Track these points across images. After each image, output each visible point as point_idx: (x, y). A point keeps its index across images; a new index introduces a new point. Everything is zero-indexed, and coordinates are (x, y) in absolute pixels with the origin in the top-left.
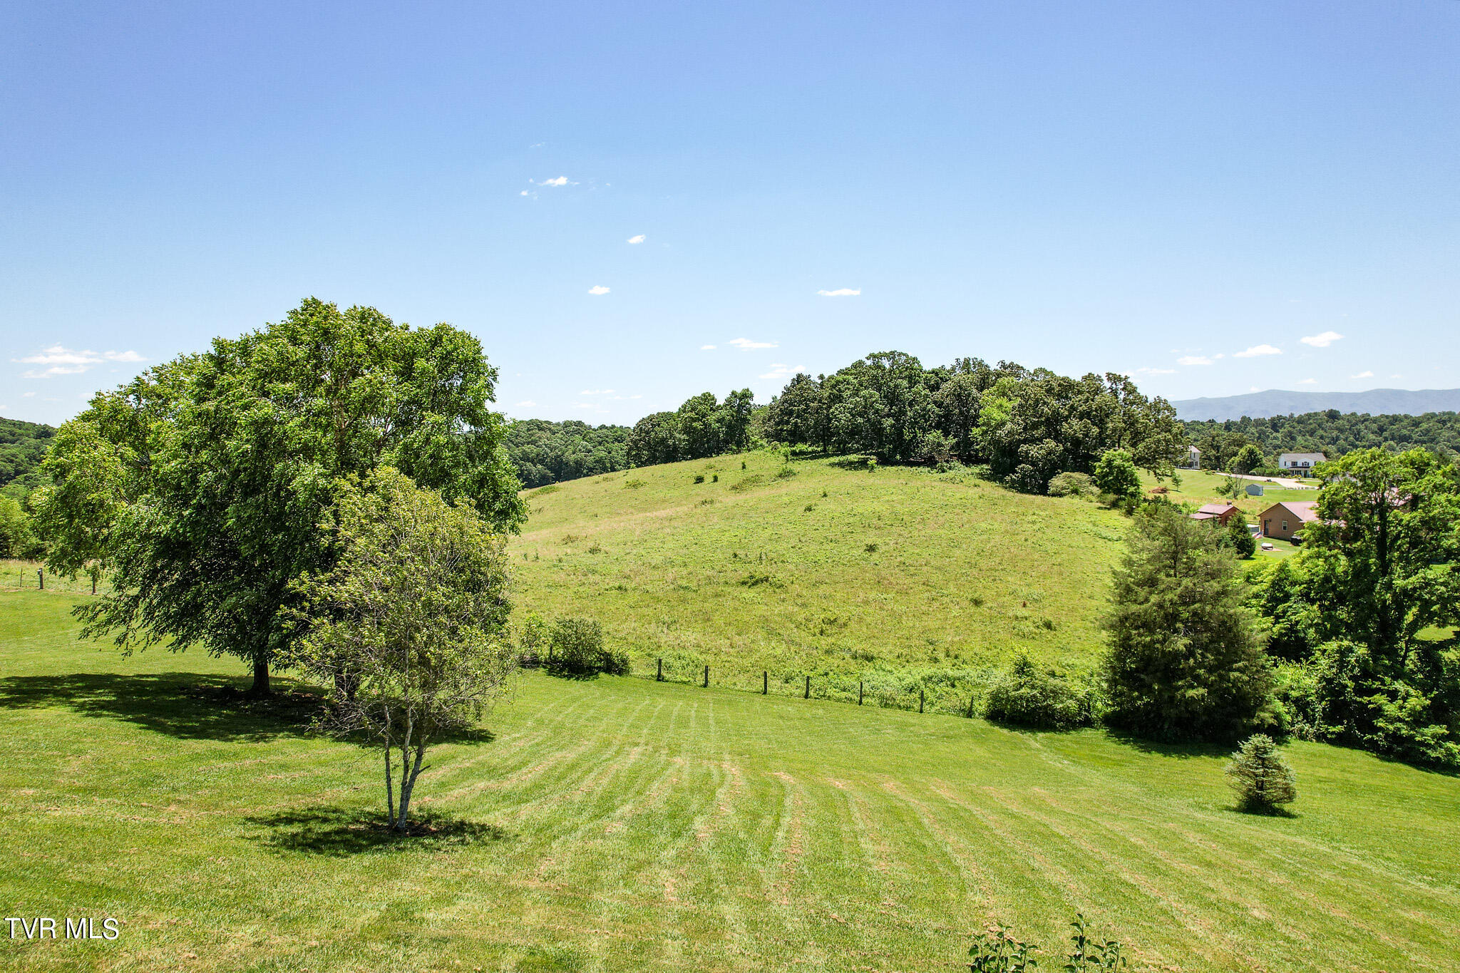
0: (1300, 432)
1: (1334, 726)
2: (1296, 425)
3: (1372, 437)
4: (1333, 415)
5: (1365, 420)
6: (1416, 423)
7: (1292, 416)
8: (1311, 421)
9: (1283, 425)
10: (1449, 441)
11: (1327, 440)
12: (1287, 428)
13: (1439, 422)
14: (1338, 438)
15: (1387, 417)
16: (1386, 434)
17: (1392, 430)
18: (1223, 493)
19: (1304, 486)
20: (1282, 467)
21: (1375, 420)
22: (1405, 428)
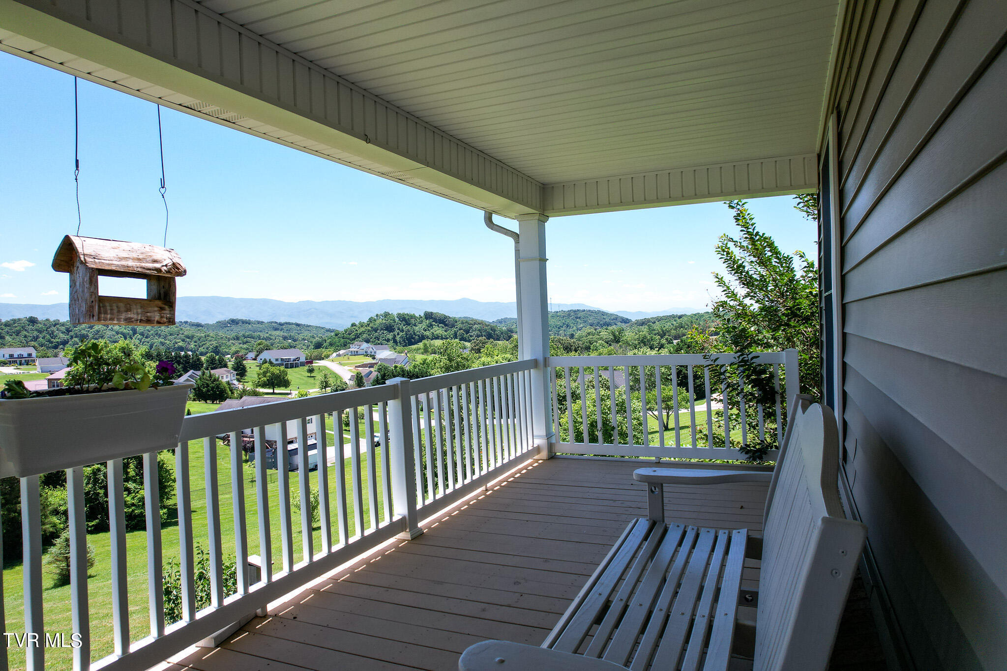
0: (8, 332)
1: (93, 522)
2: (4, 327)
3: (62, 335)
4: (33, 321)
5: (58, 324)
8: (16, 325)
10: (111, 338)
14: (38, 337)
16: (72, 333)
17: (75, 331)
19: (22, 372)
22: (84, 329)
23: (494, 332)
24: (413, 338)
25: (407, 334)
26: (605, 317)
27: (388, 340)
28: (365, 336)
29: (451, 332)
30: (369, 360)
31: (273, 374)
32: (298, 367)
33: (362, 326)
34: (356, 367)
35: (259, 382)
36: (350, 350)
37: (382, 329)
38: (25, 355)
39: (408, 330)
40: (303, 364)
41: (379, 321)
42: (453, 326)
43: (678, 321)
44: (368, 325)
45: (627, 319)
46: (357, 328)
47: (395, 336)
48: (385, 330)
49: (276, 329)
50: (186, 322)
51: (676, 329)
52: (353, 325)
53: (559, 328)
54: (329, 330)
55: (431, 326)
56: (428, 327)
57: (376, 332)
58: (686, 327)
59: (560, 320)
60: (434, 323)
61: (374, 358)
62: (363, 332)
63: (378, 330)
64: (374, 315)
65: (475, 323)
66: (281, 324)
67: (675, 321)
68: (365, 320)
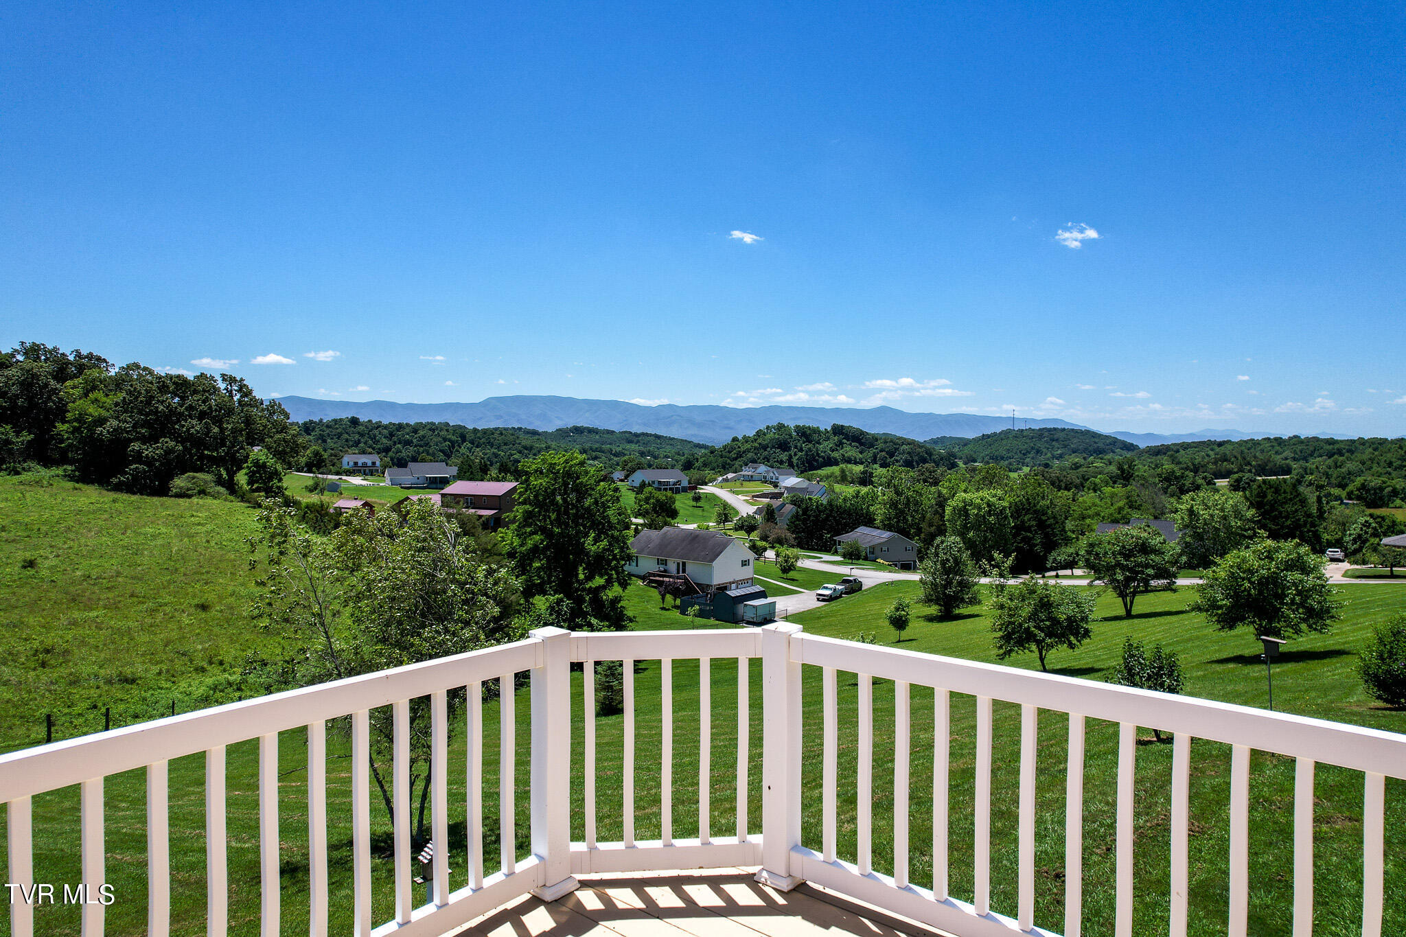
0: (330, 435)
2: (325, 429)
3: (385, 441)
4: (354, 421)
5: (379, 427)
6: (415, 429)
7: (321, 420)
8: (337, 426)
9: (314, 429)
11: (351, 443)
12: (317, 432)
13: (430, 430)
15: (394, 424)
16: (395, 439)
17: (398, 435)
18: (311, 491)
19: (369, 483)
20: (345, 467)
21: (386, 427)
22: (408, 434)
23: (930, 456)
24: (817, 461)
25: (807, 455)
26: (1097, 440)
27: (781, 462)
28: (750, 455)
29: (869, 454)
30: (769, 489)
31: (658, 501)
32: (679, 493)
33: (747, 442)
34: (753, 496)
35: (639, 510)
36: (742, 473)
37: (773, 447)
38: (370, 464)
39: (810, 449)
40: (685, 490)
41: (770, 436)
42: (872, 446)
43: (1217, 449)
44: (756, 440)
45: (1132, 445)
46: (740, 444)
47: (790, 457)
48: (778, 448)
49: (630, 442)
50: (520, 429)
51: (1215, 463)
52: (735, 439)
53: (1024, 454)
54: (699, 446)
55: (840, 444)
56: (836, 445)
57: (765, 450)
58: (1233, 459)
59: (1026, 443)
60: (845, 441)
61: (776, 486)
62: (748, 450)
63: (768, 447)
64: (763, 427)
65: (903, 444)
66: (636, 435)
67: (1212, 450)
68: (751, 433)
